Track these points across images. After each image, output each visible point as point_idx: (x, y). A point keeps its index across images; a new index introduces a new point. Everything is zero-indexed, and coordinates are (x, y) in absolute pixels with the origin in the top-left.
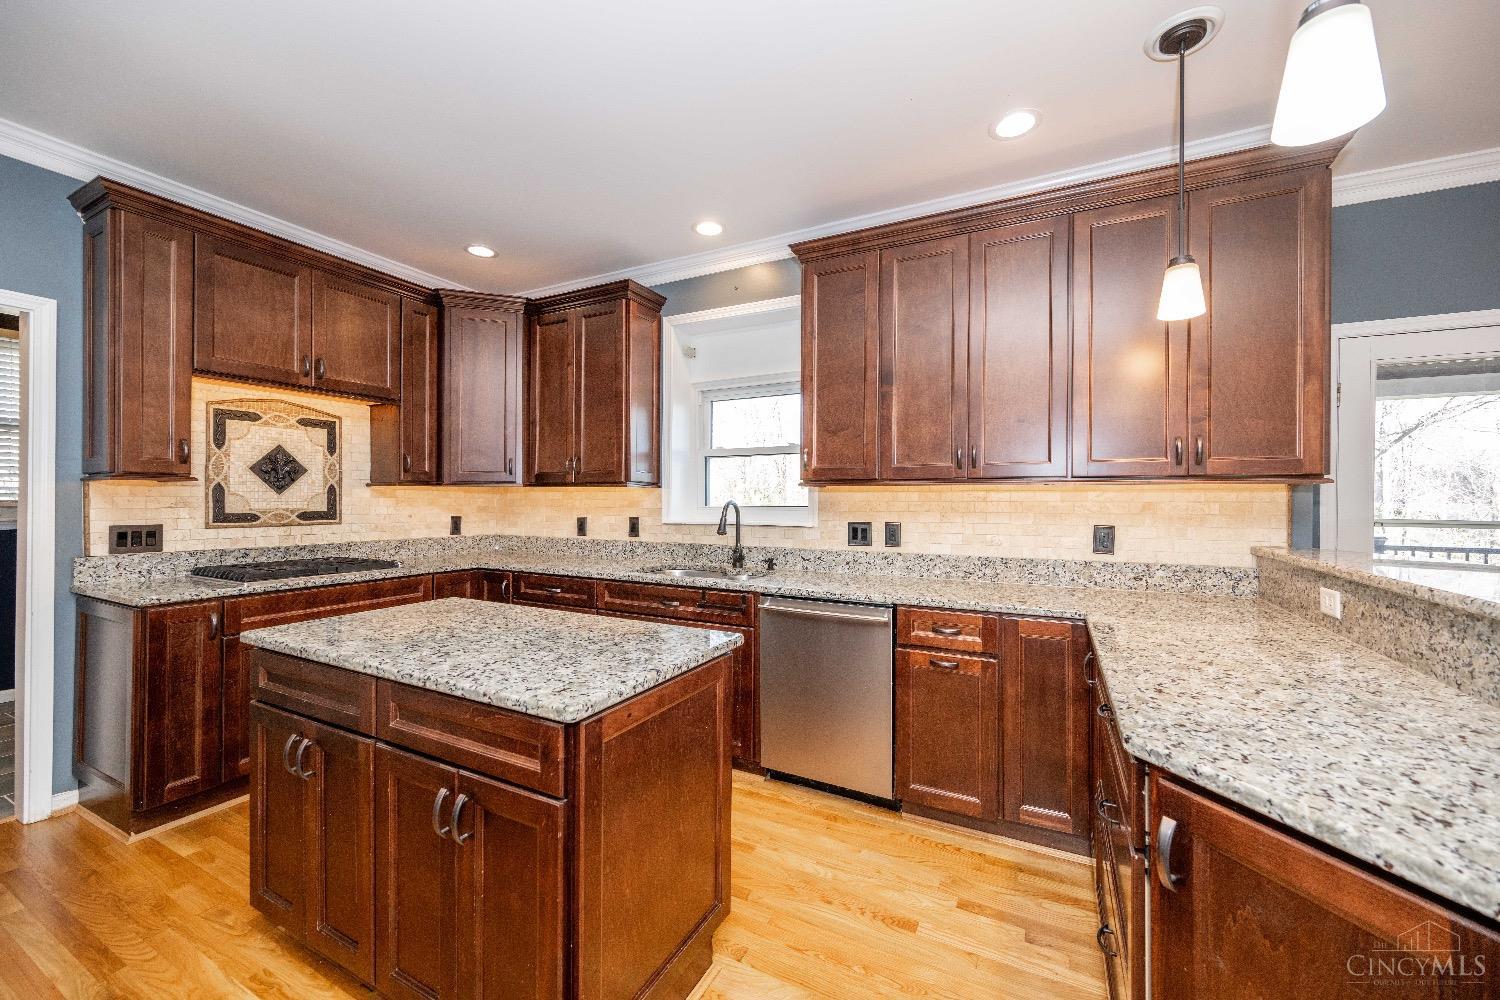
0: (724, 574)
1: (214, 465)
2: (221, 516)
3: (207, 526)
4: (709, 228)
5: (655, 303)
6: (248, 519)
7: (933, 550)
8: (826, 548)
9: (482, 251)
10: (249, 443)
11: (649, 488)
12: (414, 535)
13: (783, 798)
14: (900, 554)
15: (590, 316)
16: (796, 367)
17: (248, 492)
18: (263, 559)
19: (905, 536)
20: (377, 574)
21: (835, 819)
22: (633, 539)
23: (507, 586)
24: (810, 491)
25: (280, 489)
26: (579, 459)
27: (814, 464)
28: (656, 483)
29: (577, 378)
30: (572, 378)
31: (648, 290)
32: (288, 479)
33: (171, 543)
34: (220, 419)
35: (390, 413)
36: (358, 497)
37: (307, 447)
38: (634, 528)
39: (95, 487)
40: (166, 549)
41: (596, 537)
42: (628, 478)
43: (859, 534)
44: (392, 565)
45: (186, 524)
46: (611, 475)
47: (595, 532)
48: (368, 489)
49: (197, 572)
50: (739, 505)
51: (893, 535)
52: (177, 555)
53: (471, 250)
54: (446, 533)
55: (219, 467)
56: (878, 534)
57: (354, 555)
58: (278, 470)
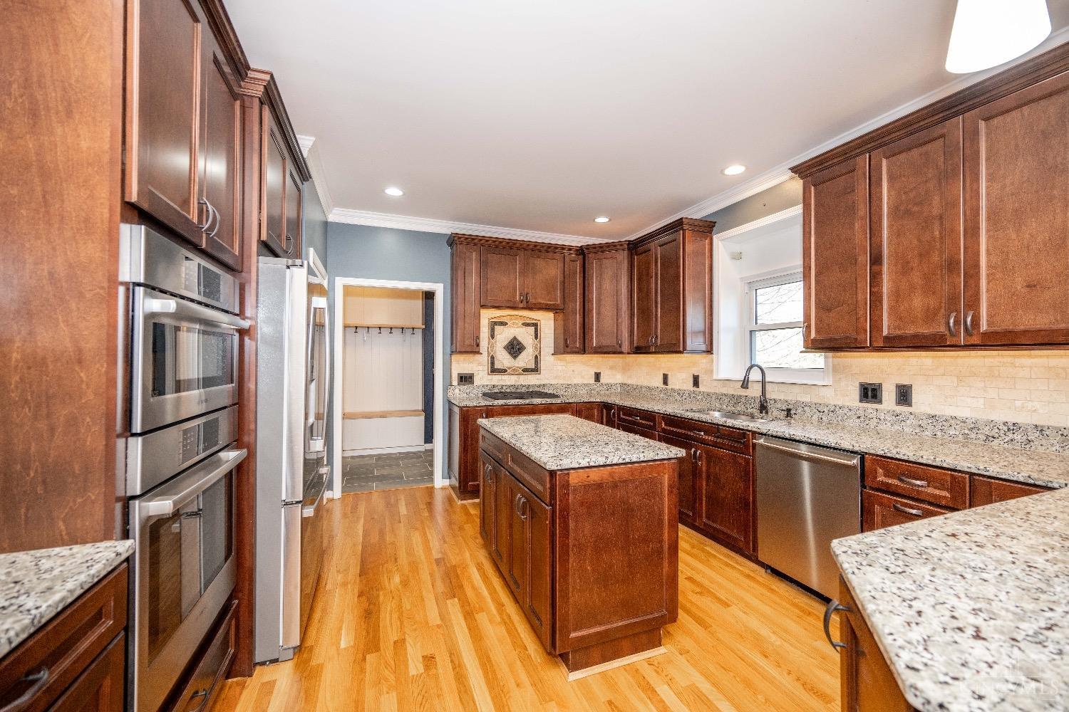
0: (752, 417)
1: (491, 346)
2: (494, 370)
3: (488, 374)
4: (735, 170)
5: (707, 228)
6: (503, 371)
7: (949, 411)
8: (839, 403)
9: (602, 220)
10: (504, 336)
11: (704, 355)
12: (575, 381)
13: (774, 587)
14: (911, 413)
15: (663, 245)
16: (798, 261)
17: (504, 359)
18: (508, 390)
19: (916, 397)
20: (549, 401)
21: (809, 614)
22: (695, 389)
23: (614, 413)
24: (826, 357)
25: (515, 357)
26: (657, 337)
27: (813, 335)
28: (709, 351)
29: (656, 285)
30: (653, 286)
31: (701, 220)
32: (518, 352)
33: (477, 381)
34: (493, 325)
35: (561, 316)
36: (548, 360)
37: (525, 336)
38: (696, 381)
39: (454, 357)
40: (475, 384)
41: (673, 387)
42: (684, 348)
43: (870, 393)
44: (557, 396)
45: (481, 374)
46: (675, 347)
47: (674, 383)
48: (553, 357)
49: (484, 394)
50: (763, 366)
51: (904, 395)
52: (478, 387)
53: (597, 220)
54: (592, 381)
55: (493, 346)
56: (889, 395)
57: (546, 391)
58: (515, 348)
